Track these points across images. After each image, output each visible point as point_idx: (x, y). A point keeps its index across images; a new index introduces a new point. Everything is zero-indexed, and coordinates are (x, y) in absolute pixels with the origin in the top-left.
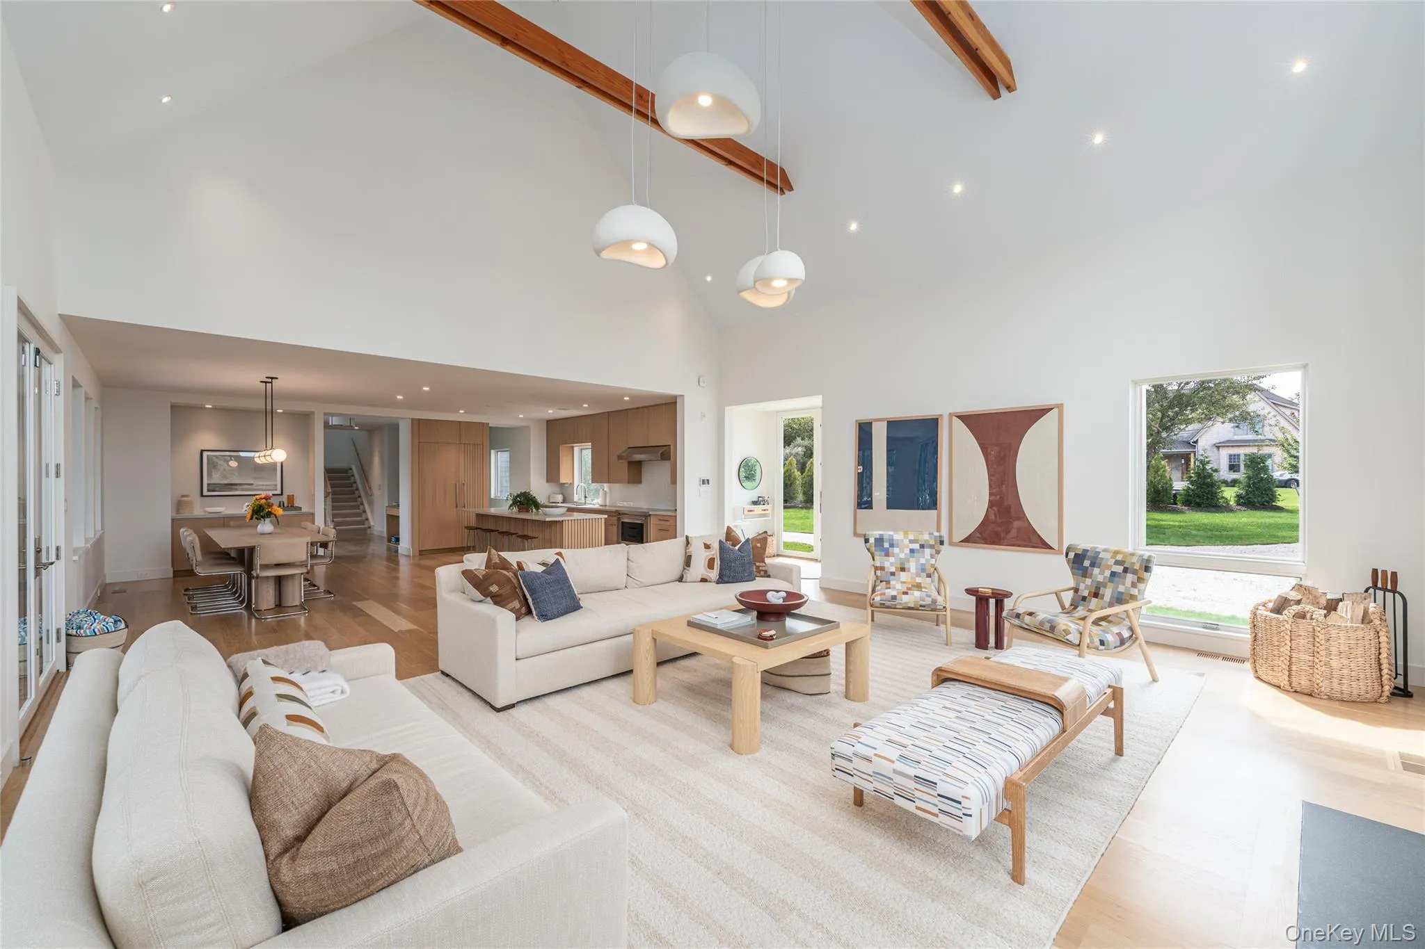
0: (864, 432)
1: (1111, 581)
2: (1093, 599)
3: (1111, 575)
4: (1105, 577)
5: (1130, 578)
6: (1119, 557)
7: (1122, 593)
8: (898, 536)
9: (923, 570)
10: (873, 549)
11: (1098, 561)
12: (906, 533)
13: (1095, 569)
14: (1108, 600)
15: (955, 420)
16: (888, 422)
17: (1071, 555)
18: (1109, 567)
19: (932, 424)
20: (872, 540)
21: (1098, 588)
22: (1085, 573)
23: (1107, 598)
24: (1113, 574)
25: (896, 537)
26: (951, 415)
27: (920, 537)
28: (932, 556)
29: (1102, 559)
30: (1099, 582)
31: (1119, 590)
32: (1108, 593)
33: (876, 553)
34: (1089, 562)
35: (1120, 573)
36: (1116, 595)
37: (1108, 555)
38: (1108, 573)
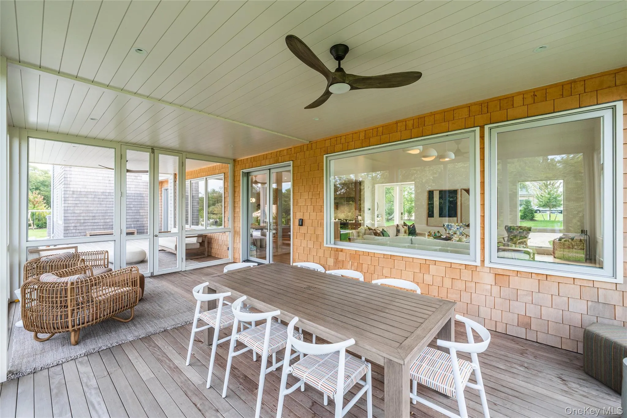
0: (431, 194)
8: (453, 224)
9: (461, 234)
10: (446, 228)
12: (455, 224)
15: (463, 191)
16: (439, 191)
17: (507, 228)
19: (455, 192)
20: (446, 226)
22: (511, 232)
25: (452, 225)
26: (461, 189)
27: (459, 225)
28: (464, 230)
33: (447, 229)
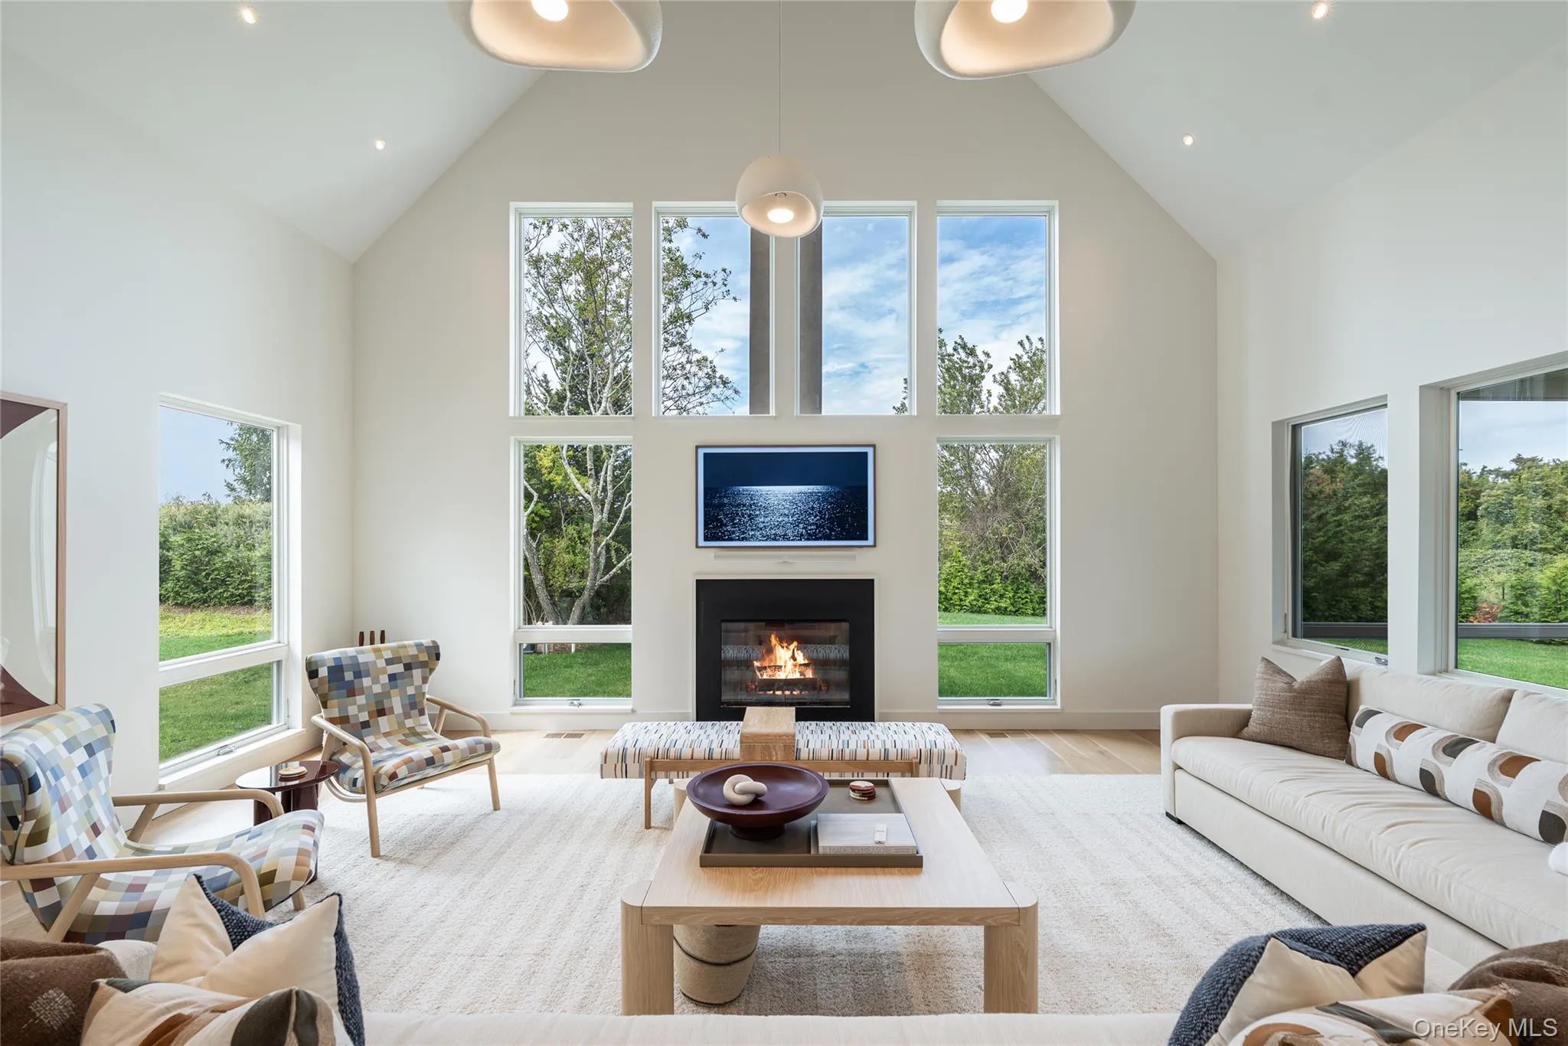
1: (393, 688)
2: (379, 718)
3: (390, 680)
4: (383, 685)
5: (417, 673)
6: (388, 655)
7: (413, 696)
11: (363, 670)
13: (364, 679)
14: (401, 711)
18: (383, 671)
21: (379, 702)
23: (398, 709)
24: (393, 677)
29: (367, 665)
30: (377, 695)
31: (409, 693)
32: (396, 704)
34: (352, 673)
35: (403, 673)
36: (407, 702)
38: (384, 679)
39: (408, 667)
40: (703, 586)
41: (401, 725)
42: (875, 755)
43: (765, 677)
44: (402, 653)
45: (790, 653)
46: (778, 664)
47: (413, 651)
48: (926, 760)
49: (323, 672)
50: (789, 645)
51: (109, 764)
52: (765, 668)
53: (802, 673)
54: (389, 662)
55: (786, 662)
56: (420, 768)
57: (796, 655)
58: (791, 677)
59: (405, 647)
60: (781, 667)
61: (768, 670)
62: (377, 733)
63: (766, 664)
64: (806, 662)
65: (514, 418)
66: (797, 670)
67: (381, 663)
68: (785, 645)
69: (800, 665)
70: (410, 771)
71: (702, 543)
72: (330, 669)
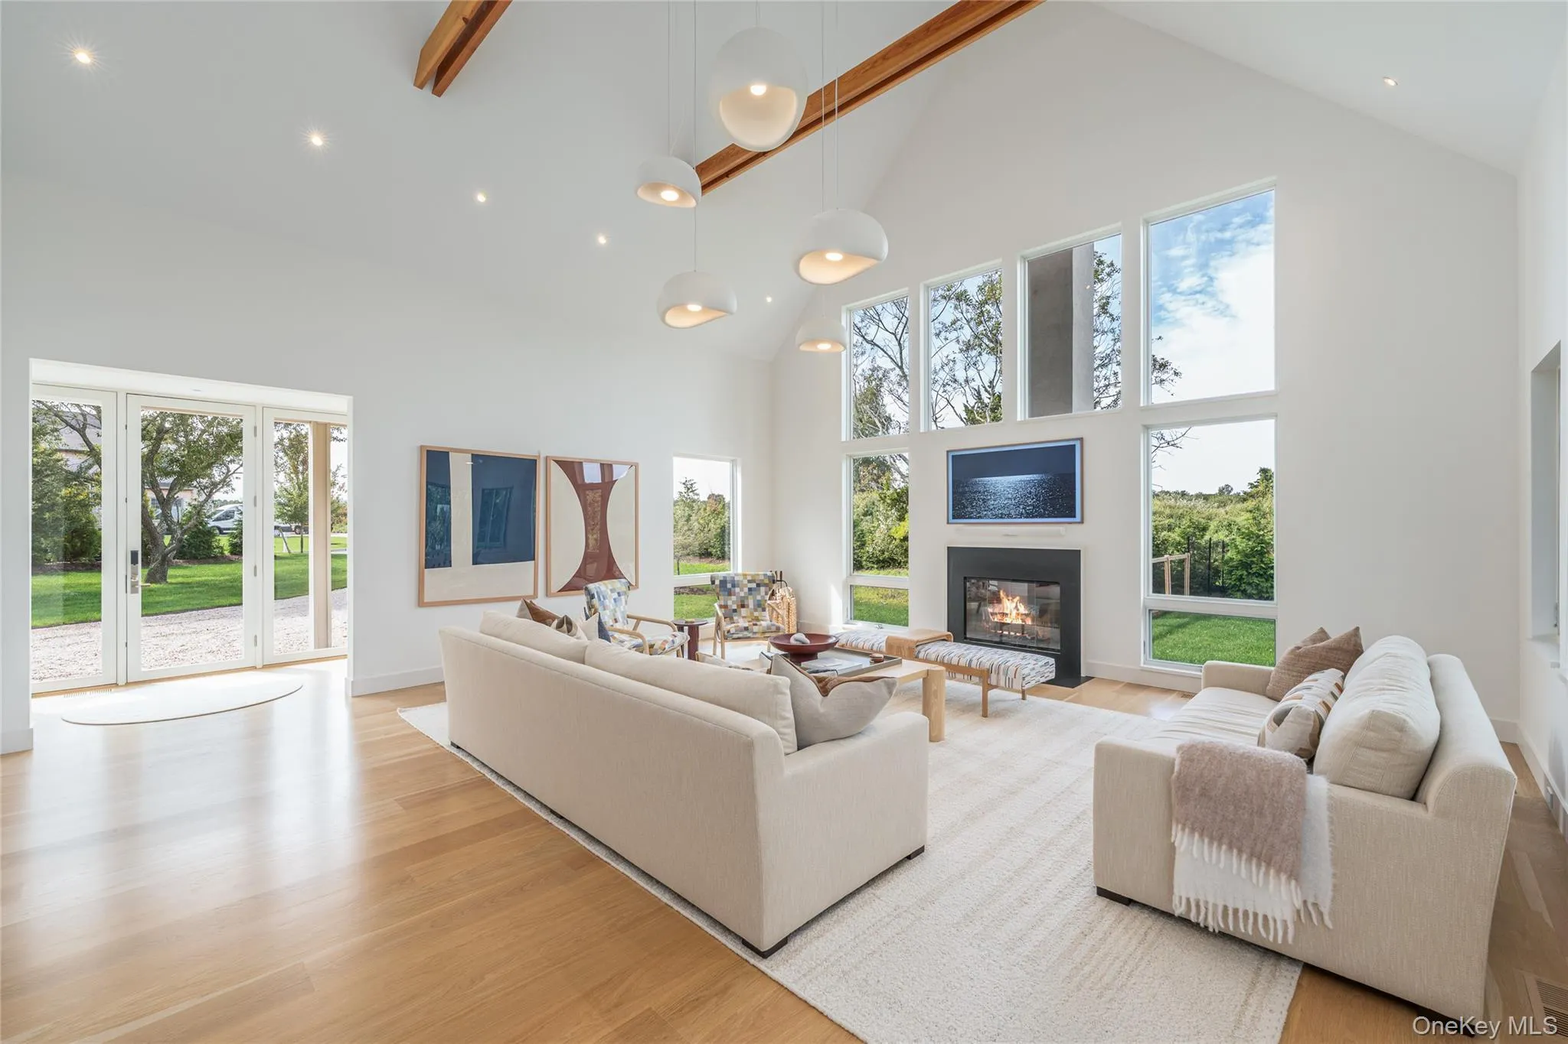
1: (750, 594)
2: (742, 609)
3: (748, 591)
4: (745, 593)
5: (763, 589)
6: (749, 578)
7: (760, 600)
11: (736, 583)
18: (746, 586)
21: (742, 601)
23: (751, 606)
24: (750, 589)
29: (738, 581)
30: (742, 597)
32: (751, 603)
35: (756, 588)
36: (756, 603)
37: (741, 578)
38: (746, 590)
39: (758, 585)
40: (952, 551)
41: (752, 614)
42: (963, 662)
43: (996, 620)
44: (757, 578)
45: (1014, 605)
46: (1005, 611)
47: (762, 578)
48: (995, 671)
49: (717, 582)
50: (1014, 598)
51: (626, 602)
52: (996, 614)
53: (1023, 621)
54: (749, 581)
55: (1011, 611)
56: (741, 631)
57: (1019, 607)
58: (1014, 622)
59: (758, 575)
60: (1007, 614)
61: (998, 615)
62: (740, 615)
63: (996, 611)
64: (1027, 612)
65: (846, 442)
66: (1020, 618)
67: (746, 582)
68: (1010, 598)
69: (1022, 614)
70: (736, 631)
71: (951, 520)
72: (720, 581)
